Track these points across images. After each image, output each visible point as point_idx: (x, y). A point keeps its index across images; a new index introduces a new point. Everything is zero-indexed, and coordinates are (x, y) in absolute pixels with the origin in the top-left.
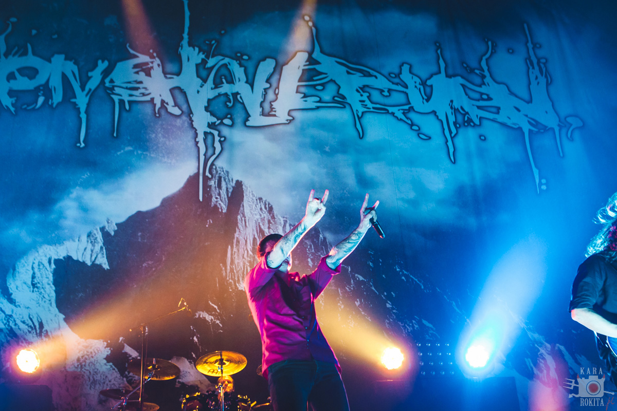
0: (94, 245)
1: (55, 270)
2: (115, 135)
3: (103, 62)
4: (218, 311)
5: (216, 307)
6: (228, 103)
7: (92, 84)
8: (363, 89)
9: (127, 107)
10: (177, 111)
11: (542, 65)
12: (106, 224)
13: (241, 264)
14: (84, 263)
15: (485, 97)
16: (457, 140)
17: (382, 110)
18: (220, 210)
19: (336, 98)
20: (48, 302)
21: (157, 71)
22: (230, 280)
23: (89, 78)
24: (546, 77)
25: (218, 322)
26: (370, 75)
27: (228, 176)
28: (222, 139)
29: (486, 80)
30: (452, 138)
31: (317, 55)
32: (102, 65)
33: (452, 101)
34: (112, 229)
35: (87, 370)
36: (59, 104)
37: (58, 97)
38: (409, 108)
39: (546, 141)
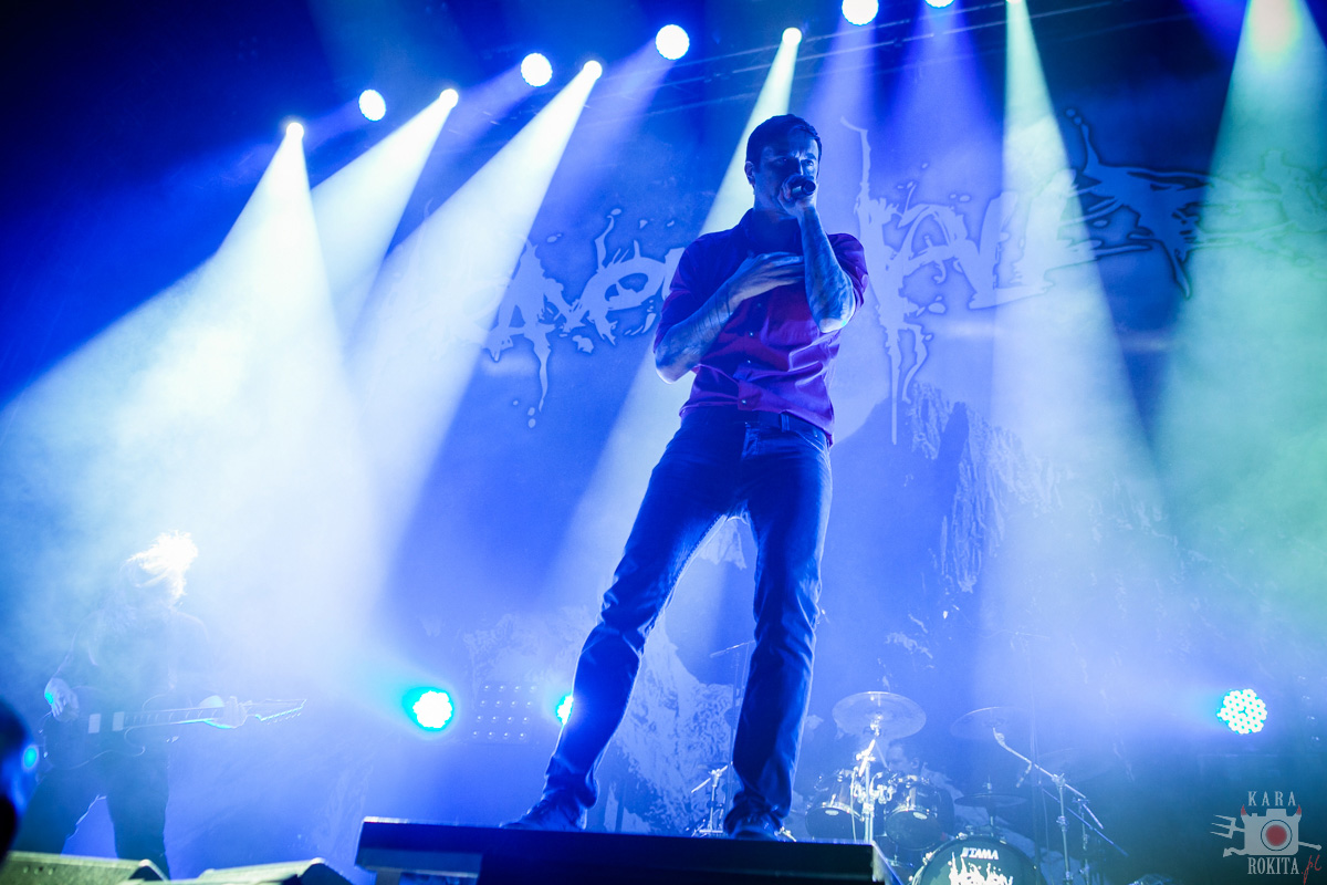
4: (925, 630)
5: (920, 623)
6: (936, 278)
8: (1187, 209)
13: (967, 546)
14: (708, 562)
17: (1228, 240)
18: (927, 456)
19: (1133, 236)
22: (947, 576)
25: (925, 650)
26: (1198, 184)
27: (940, 397)
28: (929, 338)
31: (1092, 169)
35: (708, 735)
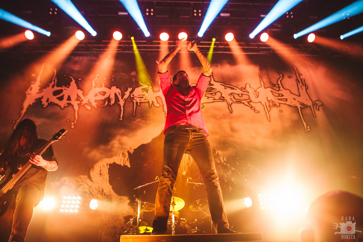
0: (124, 158)
1: (109, 168)
2: (134, 115)
3: (130, 88)
7: (126, 97)
8: (231, 94)
9: (139, 104)
10: (158, 105)
11: (303, 82)
12: (130, 150)
13: (184, 164)
14: (120, 165)
15: (281, 95)
16: (270, 112)
17: (239, 102)
19: (221, 98)
20: (106, 181)
21: (150, 91)
23: (125, 94)
24: (305, 86)
26: (233, 89)
29: (280, 89)
30: (268, 112)
31: (212, 82)
32: (130, 89)
33: (267, 98)
34: (132, 151)
36: (113, 104)
37: (113, 102)
38: (250, 101)
39: (308, 111)
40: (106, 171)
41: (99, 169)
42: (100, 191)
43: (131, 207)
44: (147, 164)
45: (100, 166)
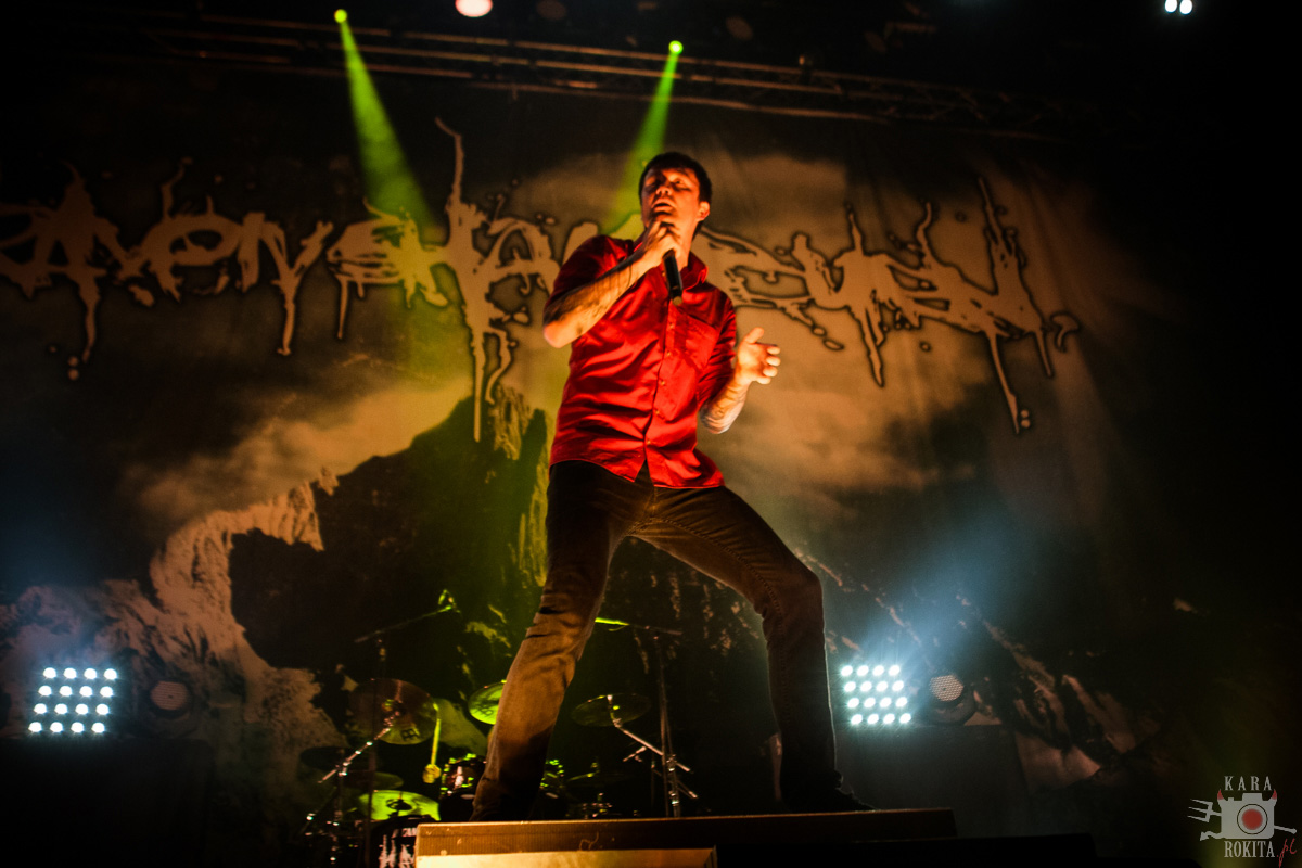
0: (298, 509)
1: (232, 552)
2: (340, 335)
3: (325, 224)
4: (504, 621)
5: (500, 614)
6: (522, 290)
7: (308, 257)
8: (736, 270)
9: (361, 292)
10: (440, 300)
11: (1010, 240)
12: (320, 477)
14: (281, 542)
15: (925, 285)
16: (884, 351)
17: (766, 303)
18: (509, 457)
20: (217, 604)
21: (410, 239)
22: (525, 571)
23: (301, 249)
24: (1017, 256)
25: (503, 639)
26: (746, 251)
27: (522, 402)
28: (513, 344)
29: (925, 261)
30: (878, 348)
32: (324, 230)
33: (874, 292)
34: (330, 485)
35: (279, 721)
36: (253, 288)
37: (250, 277)
38: (808, 301)
39: (1023, 353)
40: (218, 565)
41: (191, 556)
42: (194, 645)
43: (325, 715)
44: (392, 540)
45: (192, 541)
